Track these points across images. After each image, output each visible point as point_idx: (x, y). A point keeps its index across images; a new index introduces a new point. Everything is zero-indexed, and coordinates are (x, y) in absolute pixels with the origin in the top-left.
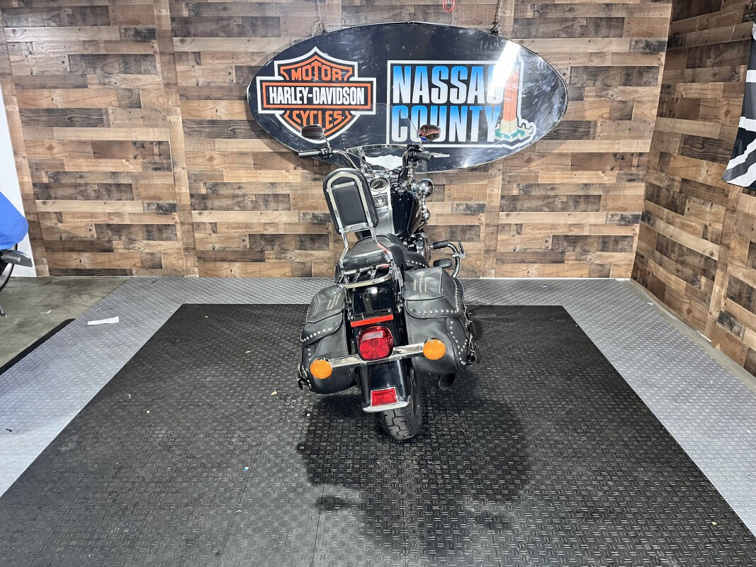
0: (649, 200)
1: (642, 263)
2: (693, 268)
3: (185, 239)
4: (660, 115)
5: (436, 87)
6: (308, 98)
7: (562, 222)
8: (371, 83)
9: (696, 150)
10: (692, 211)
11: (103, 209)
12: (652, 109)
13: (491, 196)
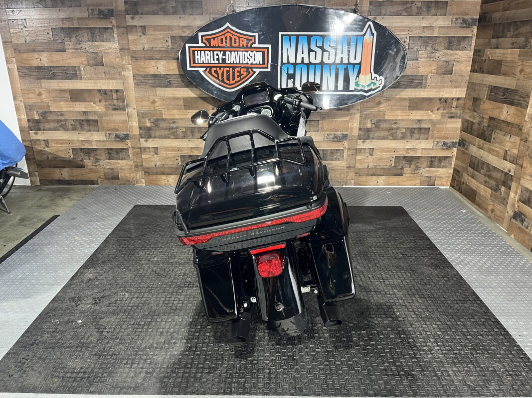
0: (464, 131)
1: (458, 175)
2: (496, 180)
3: (135, 159)
4: (473, 71)
5: (313, 51)
6: (222, 59)
7: (401, 147)
8: (268, 48)
9: (499, 96)
10: (497, 140)
11: (78, 138)
12: (467, 66)
13: (352, 128)
